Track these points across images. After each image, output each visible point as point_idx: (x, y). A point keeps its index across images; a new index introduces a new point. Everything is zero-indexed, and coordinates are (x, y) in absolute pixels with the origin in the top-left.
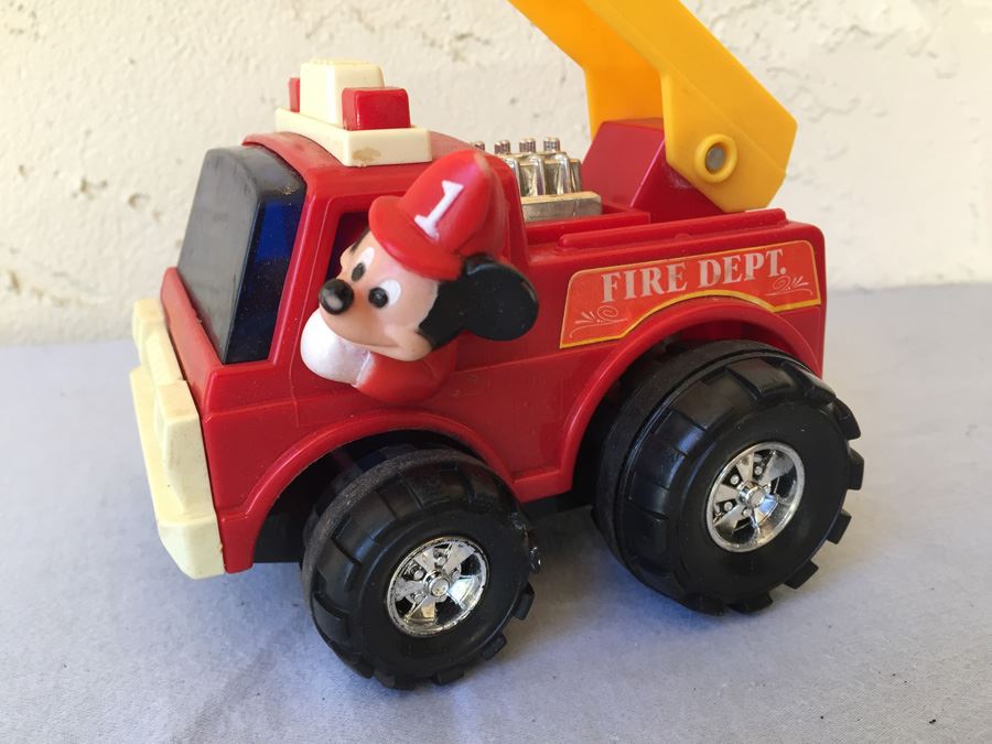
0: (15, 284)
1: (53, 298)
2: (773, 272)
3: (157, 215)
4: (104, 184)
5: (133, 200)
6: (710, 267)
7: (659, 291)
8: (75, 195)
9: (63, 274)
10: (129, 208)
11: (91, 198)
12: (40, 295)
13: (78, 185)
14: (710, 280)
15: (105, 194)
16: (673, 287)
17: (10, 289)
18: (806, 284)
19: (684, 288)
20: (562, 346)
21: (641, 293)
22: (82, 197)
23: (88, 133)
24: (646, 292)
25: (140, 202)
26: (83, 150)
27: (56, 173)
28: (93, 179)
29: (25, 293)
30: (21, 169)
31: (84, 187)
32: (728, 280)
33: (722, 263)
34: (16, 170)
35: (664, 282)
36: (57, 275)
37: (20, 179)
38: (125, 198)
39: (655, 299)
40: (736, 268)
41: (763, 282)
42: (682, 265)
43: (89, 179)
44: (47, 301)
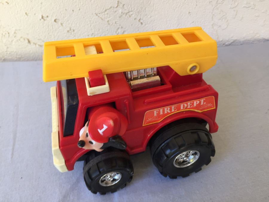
0: (29, 42)
1: (39, 45)
2: (202, 104)
3: (62, 24)
4: (47, 17)
5: (55, 21)
6: (184, 106)
7: (169, 112)
8: (40, 20)
9: (41, 39)
10: (55, 23)
11: (45, 20)
12: (36, 44)
13: (41, 17)
14: (183, 108)
15: (48, 19)
16: (173, 110)
17: (28, 43)
18: (212, 105)
19: (176, 110)
20: (143, 125)
21: (164, 113)
22: (42, 20)
23: (41, 3)
24: (166, 112)
25: (57, 21)
26: (41, 8)
27: (35, 14)
28: (45, 16)
29: (32, 44)
30: (26, 13)
31: (42, 17)
32: (189, 107)
33: (187, 104)
34: (25, 14)
35: (171, 110)
36: (39, 39)
37: (26, 16)
38: (53, 20)
39: (168, 113)
40: (191, 104)
41: (199, 106)
42: (176, 106)
43: (43, 15)
44: (37, 46)
